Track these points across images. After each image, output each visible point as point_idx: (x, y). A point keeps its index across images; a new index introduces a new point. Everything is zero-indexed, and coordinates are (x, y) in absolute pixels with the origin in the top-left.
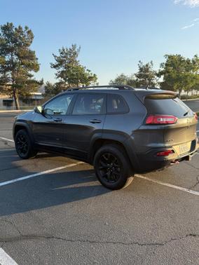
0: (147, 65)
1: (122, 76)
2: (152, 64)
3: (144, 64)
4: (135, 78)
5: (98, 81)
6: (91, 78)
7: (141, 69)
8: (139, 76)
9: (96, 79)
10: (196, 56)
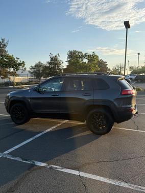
0: (56, 56)
1: (39, 63)
2: (59, 56)
3: (54, 55)
4: (48, 65)
5: (25, 66)
6: (20, 64)
7: (52, 59)
8: (50, 64)
9: (24, 65)
10: (93, 52)
